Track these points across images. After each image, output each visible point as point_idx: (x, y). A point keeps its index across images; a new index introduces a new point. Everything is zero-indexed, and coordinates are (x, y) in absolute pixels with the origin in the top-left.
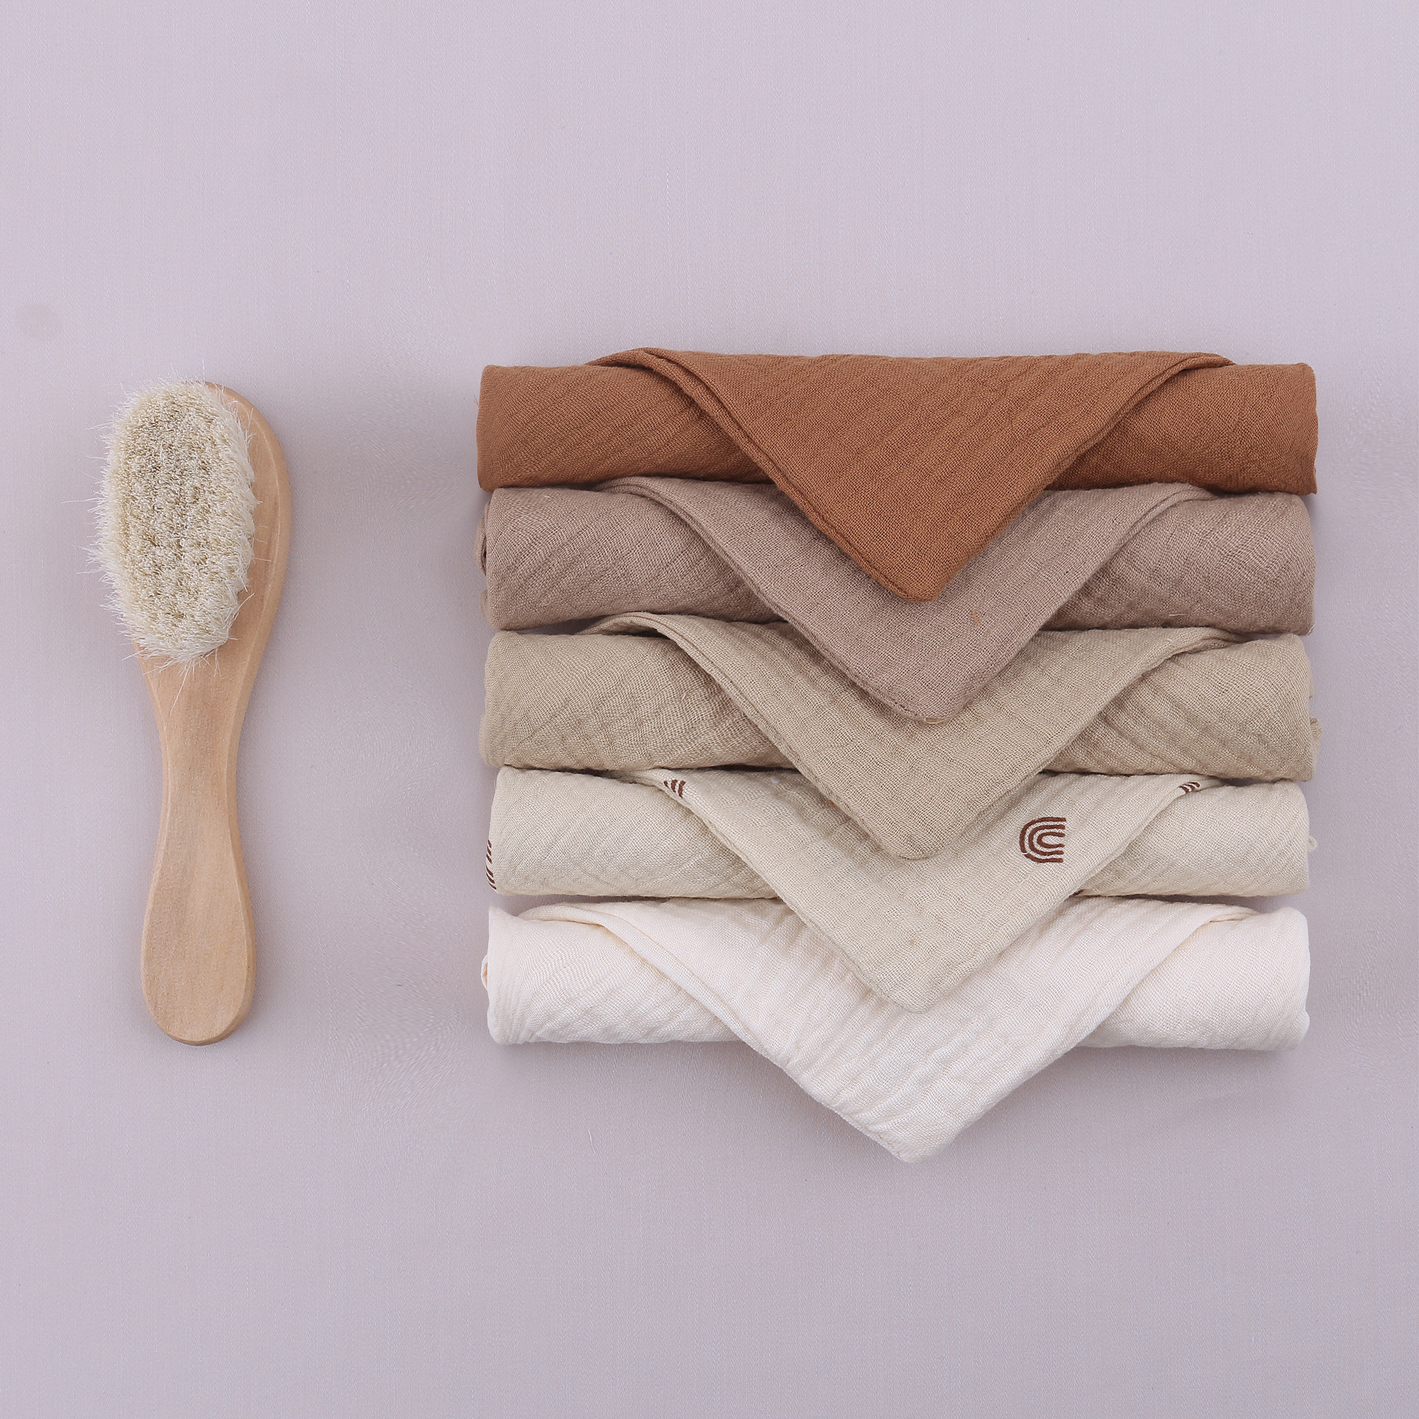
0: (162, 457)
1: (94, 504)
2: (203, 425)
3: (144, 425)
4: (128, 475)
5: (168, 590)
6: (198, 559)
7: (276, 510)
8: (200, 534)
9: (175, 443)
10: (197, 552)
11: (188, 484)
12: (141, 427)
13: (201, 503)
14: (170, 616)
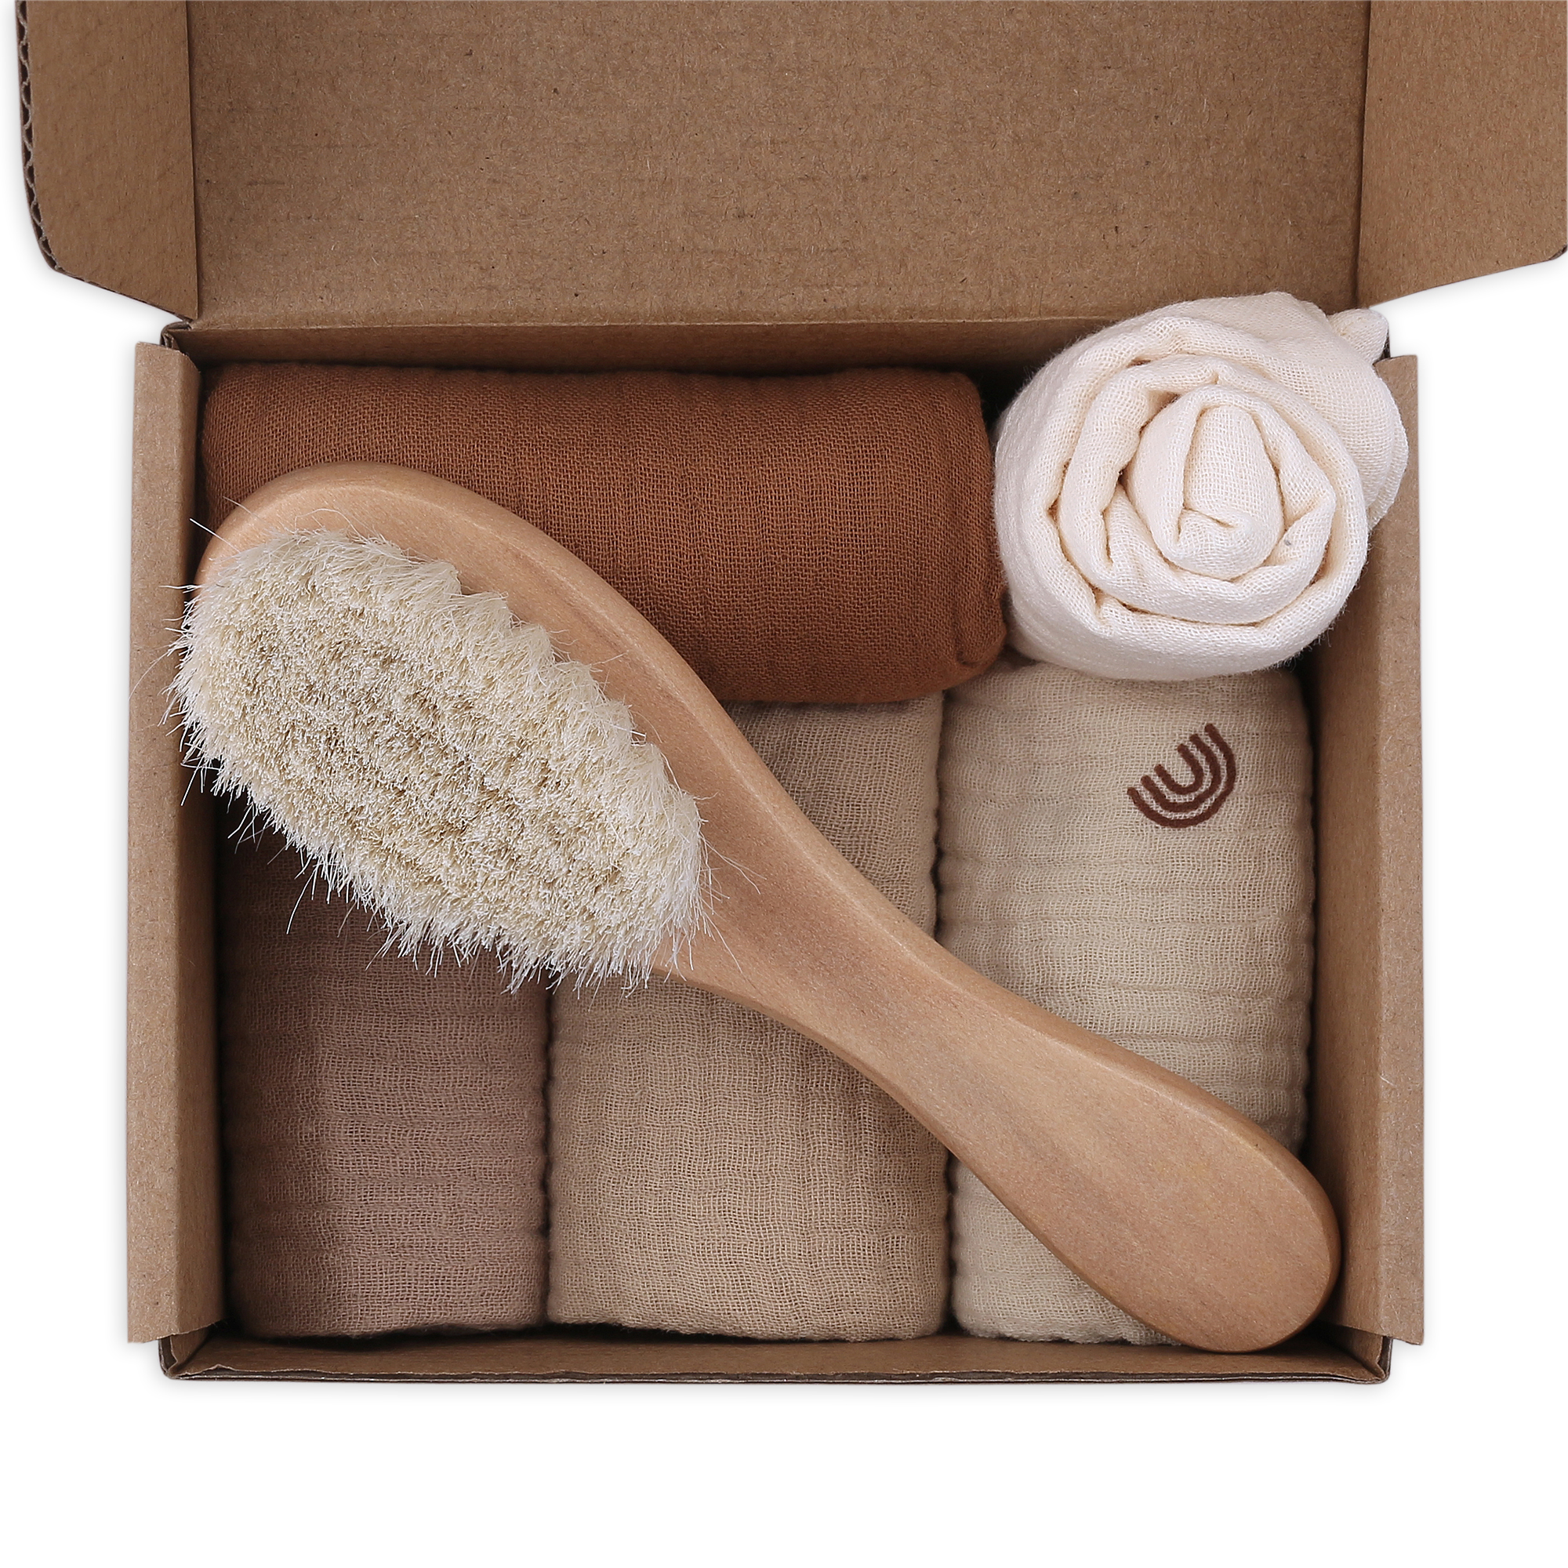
0: (322, 716)
1: (322, 883)
2: (312, 612)
3: (245, 707)
4: (310, 791)
5: (556, 862)
6: (535, 776)
7: (528, 565)
8: (496, 746)
9: (314, 678)
10: (523, 772)
11: (397, 705)
12: (244, 715)
13: (445, 708)
14: (603, 891)
